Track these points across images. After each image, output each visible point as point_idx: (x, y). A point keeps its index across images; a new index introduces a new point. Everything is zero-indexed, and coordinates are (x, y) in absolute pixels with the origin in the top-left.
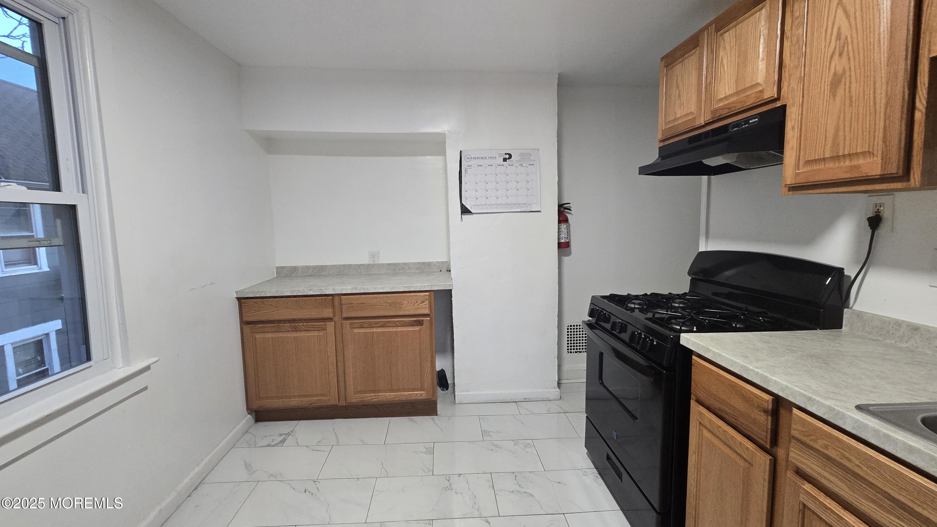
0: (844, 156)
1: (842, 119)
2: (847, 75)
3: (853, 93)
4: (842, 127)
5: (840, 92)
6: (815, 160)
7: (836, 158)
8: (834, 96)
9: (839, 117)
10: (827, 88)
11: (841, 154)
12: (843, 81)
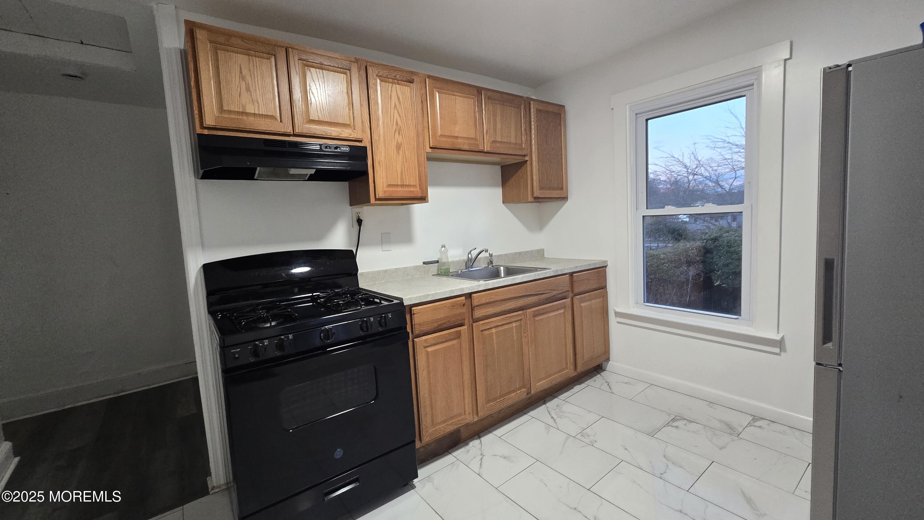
0: (406, 185)
1: (403, 167)
2: (403, 144)
3: (406, 155)
4: (404, 171)
5: (401, 153)
6: (393, 185)
7: (402, 186)
8: (399, 154)
9: (402, 165)
10: (395, 150)
11: (405, 184)
12: (401, 148)
